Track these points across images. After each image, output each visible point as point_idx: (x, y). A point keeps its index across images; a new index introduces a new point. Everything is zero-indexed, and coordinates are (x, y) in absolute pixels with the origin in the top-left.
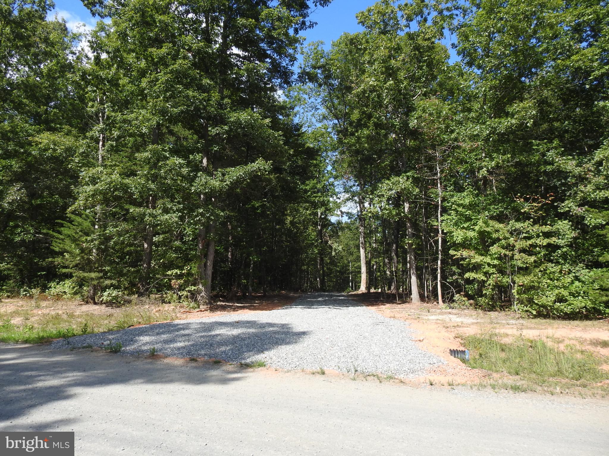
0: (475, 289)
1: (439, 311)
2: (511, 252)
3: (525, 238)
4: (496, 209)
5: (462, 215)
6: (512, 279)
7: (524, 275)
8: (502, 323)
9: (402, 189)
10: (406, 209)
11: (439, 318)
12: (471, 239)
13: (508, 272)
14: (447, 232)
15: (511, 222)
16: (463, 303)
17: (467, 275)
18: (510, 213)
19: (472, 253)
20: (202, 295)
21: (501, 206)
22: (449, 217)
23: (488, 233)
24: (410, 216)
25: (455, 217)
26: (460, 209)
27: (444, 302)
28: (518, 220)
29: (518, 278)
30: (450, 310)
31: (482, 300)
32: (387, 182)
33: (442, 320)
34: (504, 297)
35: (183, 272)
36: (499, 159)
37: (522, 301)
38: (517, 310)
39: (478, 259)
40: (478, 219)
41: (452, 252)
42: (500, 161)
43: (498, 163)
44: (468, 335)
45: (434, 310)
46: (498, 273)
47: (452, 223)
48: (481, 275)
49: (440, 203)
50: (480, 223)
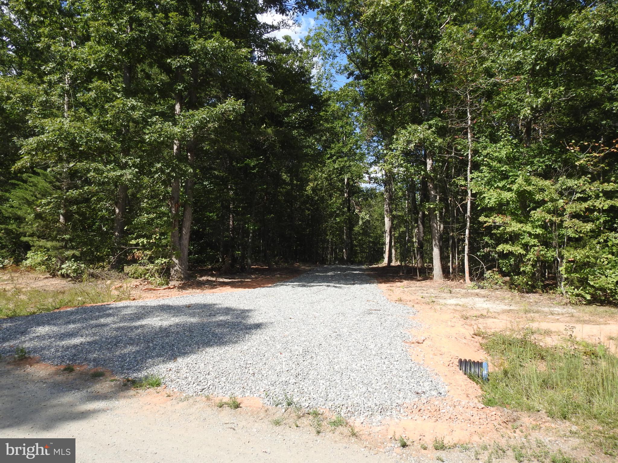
0: (511, 265)
1: (464, 291)
2: (560, 219)
3: (579, 199)
4: (541, 163)
5: (496, 171)
6: (560, 253)
7: (576, 248)
8: (543, 312)
9: (420, 139)
10: (429, 167)
11: (460, 303)
12: (508, 202)
13: (554, 244)
14: (476, 193)
15: (560, 178)
16: (497, 281)
17: (500, 248)
18: (560, 167)
19: (508, 219)
20: (175, 268)
21: (548, 159)
22: (480, 174)
23: (530, 193)
24: (432, 175)
25: (487, 175)
26: (494, 164)
27: (471, 280)
28: (570, 176)
29: (568, 251)
30: (478, 291)
31: (519, 279)
32: (403, 131)
33: (463, 306)
34: (549, 274)
35: (151, 241)
36: (548, 93)
37: (572, 281)
38: (564, 292)
39: (515, 227)
40: (517, 176)
41: (482, 219)
42: (550, 96)
43: (546, 99)
44: (493, 331)
45: (457, 290)
46: (541, 245)
47: (483, 182)
48: (519, 248)
49: (470, 157)
50: (520, 180)
